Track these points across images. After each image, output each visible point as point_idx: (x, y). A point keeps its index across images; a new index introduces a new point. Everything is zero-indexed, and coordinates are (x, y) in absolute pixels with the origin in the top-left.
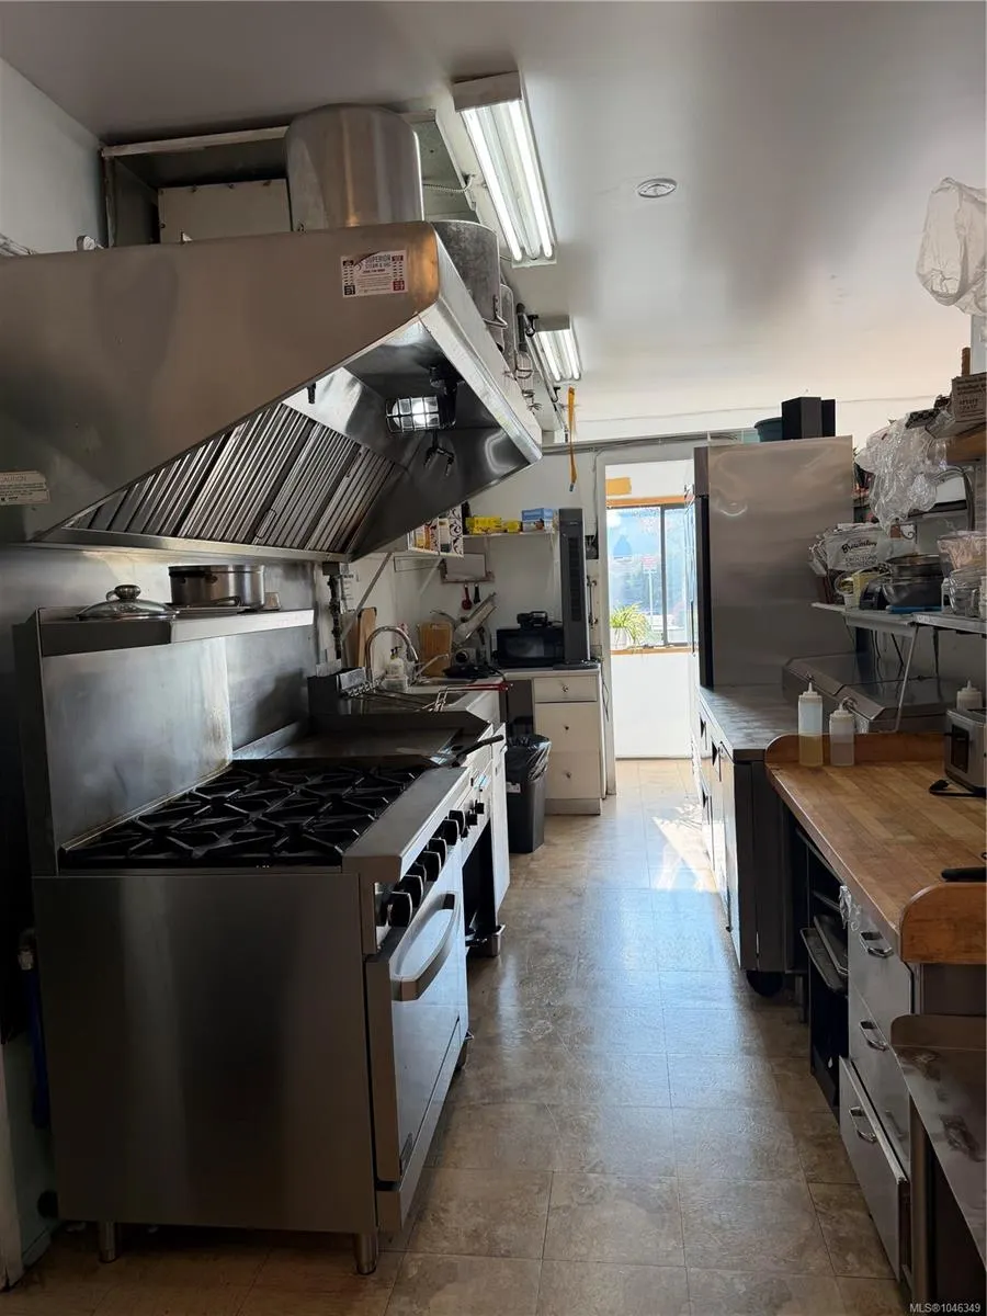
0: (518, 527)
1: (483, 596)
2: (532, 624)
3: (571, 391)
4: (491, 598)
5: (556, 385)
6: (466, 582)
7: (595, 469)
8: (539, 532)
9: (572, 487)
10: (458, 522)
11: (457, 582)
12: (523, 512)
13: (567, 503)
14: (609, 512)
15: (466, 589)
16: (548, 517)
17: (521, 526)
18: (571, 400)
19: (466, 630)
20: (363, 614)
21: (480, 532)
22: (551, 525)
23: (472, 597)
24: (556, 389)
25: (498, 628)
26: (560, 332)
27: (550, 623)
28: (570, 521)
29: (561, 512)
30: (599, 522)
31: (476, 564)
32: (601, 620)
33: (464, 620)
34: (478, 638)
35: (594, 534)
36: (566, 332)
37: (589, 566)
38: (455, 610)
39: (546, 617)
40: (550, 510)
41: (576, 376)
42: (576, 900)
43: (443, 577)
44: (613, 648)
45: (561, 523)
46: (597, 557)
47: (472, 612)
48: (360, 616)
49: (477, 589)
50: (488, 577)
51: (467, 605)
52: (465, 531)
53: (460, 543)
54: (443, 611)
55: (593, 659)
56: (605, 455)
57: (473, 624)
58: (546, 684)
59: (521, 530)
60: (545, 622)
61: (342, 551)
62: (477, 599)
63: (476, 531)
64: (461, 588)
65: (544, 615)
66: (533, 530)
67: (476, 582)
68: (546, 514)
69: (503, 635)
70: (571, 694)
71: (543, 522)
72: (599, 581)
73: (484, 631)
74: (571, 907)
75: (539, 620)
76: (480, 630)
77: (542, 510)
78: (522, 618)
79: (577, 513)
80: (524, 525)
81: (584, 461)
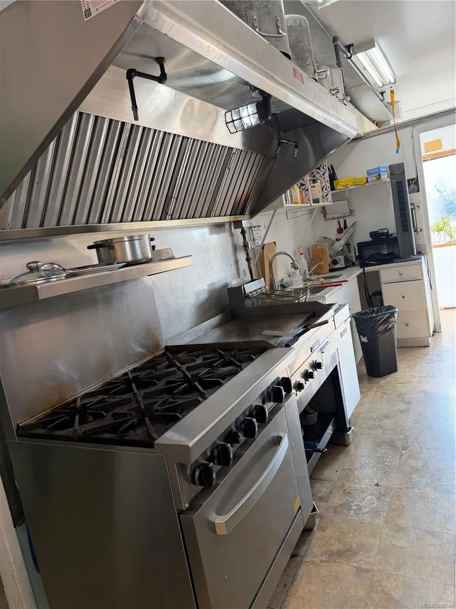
0: (365, 181)
1: (349, 225)
2: (378, 237)
3: (392, 92)
4: (354, 225)
5: (380, 90)
6: (338, 218)
7: (413, 137)
8: (379, 182)
9: (397, 151)
10: (327, 184)
11: (333, 218)
12: (367, 171)
13: (395, 161)
14: (424, 164)
15: (339, 222)
16: (383, 172)
17: (367, 180)
18: (392, 98)
19: (339, 246)
20: (265, 247)
21: (342, 187)
22: (386, 176)
23: (342, 226)
24: (382, 93)
25: (358, 242)
26: (370, 51)
27: (392, 235)
28: (397, 172)
29: (390, 167)
30: (418, 170)
31: (343, 207)
32: (424, 229)
33: (337, 240)
34: (347, 249)
35: (415, 177)
36: (374, 49)
37: (411, 198)
38: (333, 235)
39: (388, 232)
40: (383, 168)
41: (393, 81)
42: (405, 407)
43: (325, 217)
44: (433, 244)
45: (391, 174)
46: (418, 191)
47: (342, 234)
48: (263, 248)
49: (345, 221)
50: (352, 213)
51: (340, 231)
52: (333, 188)
53: (329, 196)
54: (326, 236)
55: (419, 253)
56: (418, 127)
57: (342, 242)
58: (387, 272)
59: (368, 182)
60: (387, 235)
61: (242, 213)
62: (346, 227)
63: (339, 187)
64: (336, 222)
65: (386, 231)
66: (375, 181)
67: (344, 217)
68: (382, 170)
69: (362, 246)
70: (404, 277)
71: (380, 175)
72: (421, 206)
73: (350, 245)
74: (401, 412)
75: (383, 234)
76: (348, 244)
77: (379, 168)
78: (373, 234)
79: (401, 166)
80: (369, 179)
81: (404, 134)
